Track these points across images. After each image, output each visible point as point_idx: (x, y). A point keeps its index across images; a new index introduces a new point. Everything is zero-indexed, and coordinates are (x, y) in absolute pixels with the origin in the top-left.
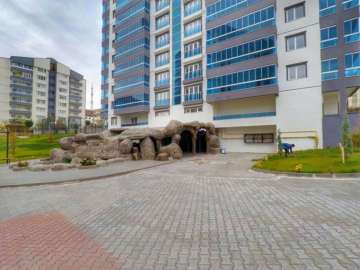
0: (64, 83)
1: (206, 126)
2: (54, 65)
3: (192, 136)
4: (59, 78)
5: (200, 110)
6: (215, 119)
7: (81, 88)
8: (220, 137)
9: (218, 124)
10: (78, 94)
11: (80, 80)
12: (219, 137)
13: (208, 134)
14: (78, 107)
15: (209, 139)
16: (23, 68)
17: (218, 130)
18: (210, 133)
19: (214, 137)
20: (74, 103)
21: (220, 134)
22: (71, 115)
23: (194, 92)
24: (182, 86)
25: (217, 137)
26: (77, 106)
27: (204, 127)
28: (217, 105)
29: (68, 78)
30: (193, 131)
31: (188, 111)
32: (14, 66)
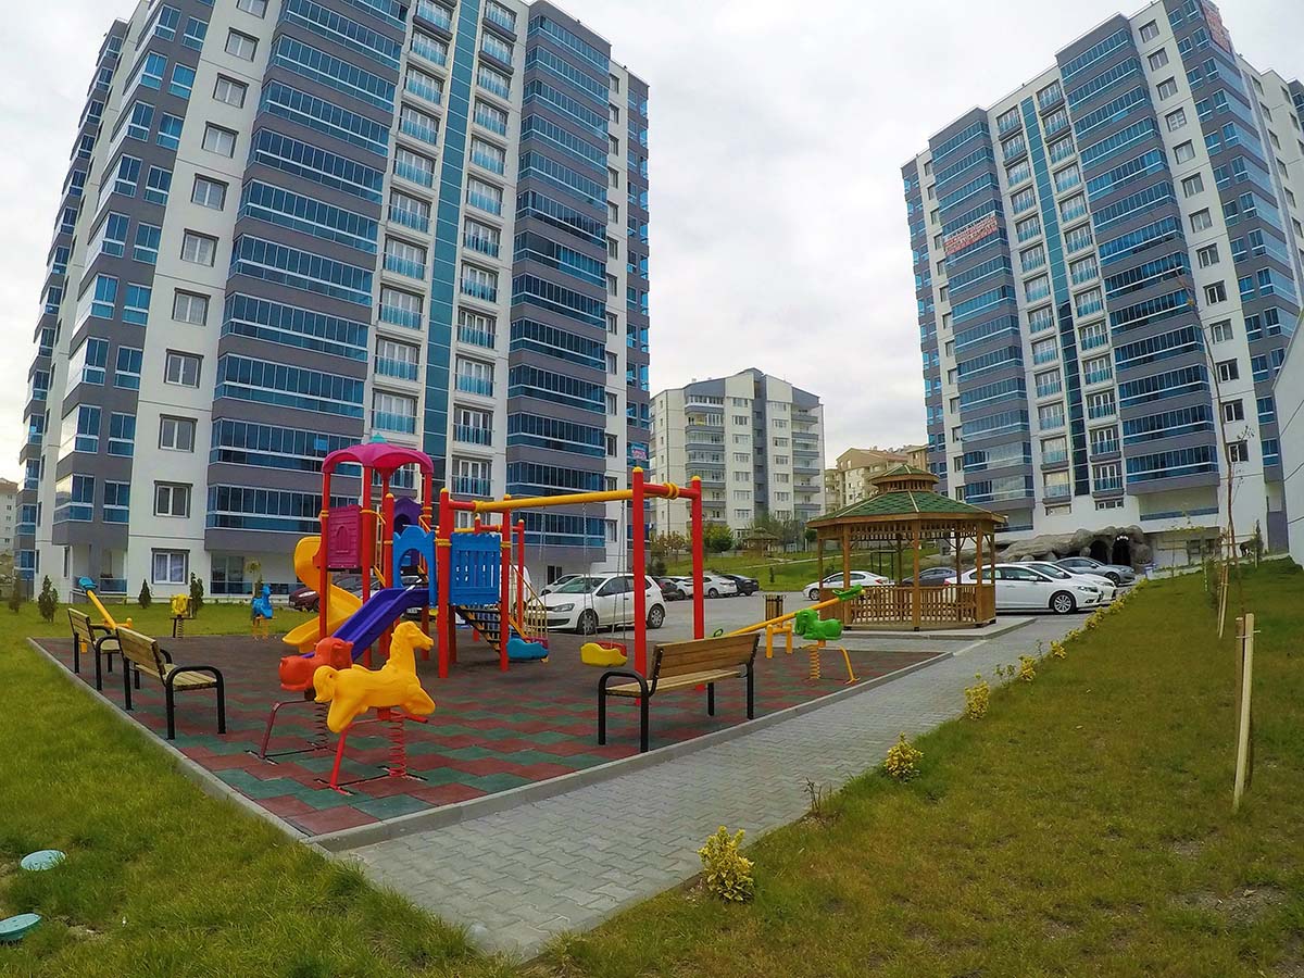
0: (781, 423)
1: (1128, 532)
2: (760, 383)
3: (1106, 547)
4: (772, 413)
5: (1120, 504)
6: (1142, 518)
7: (814, 430)
8: (1154, 547)
9: (1149, 527)
10: (807, 446)
11: (811, 408)
12: (1151, 547)
13: (1131, 543)
14: (809, 480)
15: (1134, 551)
16: (708, 404)
17: (1149, 537)
18: (1135, 541)
19: (1142, 547)
20: (802, 471)
21: (1154, 542)
22: (797, 502)
23: (1109, 477)
24: (1090, 465)
25: (1147, 547)
26: (808, 476)
27: (1123, 534)
28: (1145, 498)
29: (789, 408)
30: (1107, 541)
31: (1102, 506)
32: (695, 404)
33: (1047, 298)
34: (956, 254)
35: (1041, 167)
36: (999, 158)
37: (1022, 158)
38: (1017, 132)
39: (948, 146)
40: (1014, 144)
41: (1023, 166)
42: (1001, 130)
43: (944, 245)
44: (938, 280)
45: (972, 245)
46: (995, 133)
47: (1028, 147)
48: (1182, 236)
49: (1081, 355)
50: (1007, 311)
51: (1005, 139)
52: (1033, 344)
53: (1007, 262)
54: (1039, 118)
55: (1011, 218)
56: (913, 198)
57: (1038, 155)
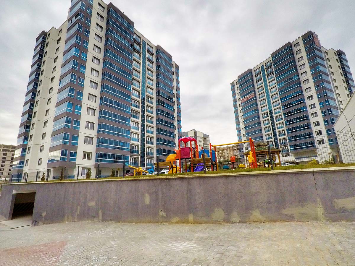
0: (200, 141)
2: (196, 133)
4: (198, 139)
5: (289, 156)
6: (295, 159)
7: (208, 143)
9: (298, 160)
11: (207, 138)
23: (285, 150)
29: (202, 138)
33: (267, 111)
34: (244, 102)
35: (265, 81)
36: (255, 80)
37: (260, 79)
38: (259, 73)
39: (243, 78)
40: (258, 77)
41: (261, 82)
42: (255, 73)
43: (241, 100)
44: (239, 108)
45: (248, 100)
46: (254, 74)
47: (262, 77)
48: (303, 94)
49: (276, 123)
50: (257, 115)
51: (256, 76)
52: (263, 121)
53: (257, 103)
54: (265, 70)
55: (257, 93)
56: (233, 90)
57: (265, 79)
